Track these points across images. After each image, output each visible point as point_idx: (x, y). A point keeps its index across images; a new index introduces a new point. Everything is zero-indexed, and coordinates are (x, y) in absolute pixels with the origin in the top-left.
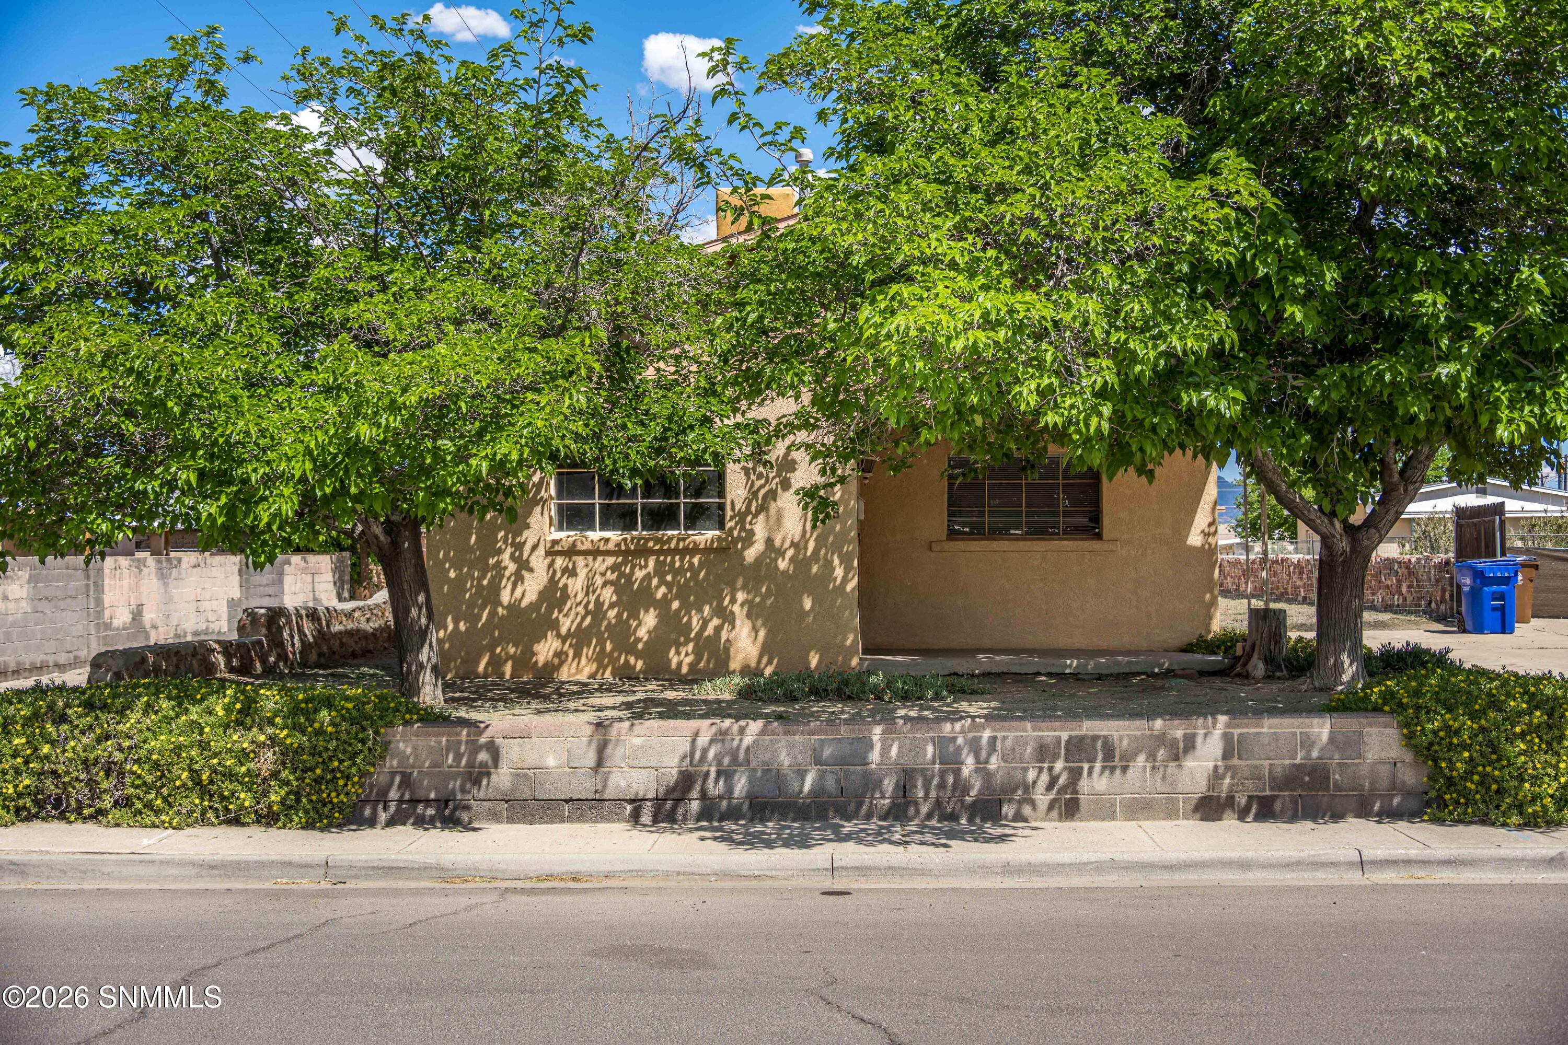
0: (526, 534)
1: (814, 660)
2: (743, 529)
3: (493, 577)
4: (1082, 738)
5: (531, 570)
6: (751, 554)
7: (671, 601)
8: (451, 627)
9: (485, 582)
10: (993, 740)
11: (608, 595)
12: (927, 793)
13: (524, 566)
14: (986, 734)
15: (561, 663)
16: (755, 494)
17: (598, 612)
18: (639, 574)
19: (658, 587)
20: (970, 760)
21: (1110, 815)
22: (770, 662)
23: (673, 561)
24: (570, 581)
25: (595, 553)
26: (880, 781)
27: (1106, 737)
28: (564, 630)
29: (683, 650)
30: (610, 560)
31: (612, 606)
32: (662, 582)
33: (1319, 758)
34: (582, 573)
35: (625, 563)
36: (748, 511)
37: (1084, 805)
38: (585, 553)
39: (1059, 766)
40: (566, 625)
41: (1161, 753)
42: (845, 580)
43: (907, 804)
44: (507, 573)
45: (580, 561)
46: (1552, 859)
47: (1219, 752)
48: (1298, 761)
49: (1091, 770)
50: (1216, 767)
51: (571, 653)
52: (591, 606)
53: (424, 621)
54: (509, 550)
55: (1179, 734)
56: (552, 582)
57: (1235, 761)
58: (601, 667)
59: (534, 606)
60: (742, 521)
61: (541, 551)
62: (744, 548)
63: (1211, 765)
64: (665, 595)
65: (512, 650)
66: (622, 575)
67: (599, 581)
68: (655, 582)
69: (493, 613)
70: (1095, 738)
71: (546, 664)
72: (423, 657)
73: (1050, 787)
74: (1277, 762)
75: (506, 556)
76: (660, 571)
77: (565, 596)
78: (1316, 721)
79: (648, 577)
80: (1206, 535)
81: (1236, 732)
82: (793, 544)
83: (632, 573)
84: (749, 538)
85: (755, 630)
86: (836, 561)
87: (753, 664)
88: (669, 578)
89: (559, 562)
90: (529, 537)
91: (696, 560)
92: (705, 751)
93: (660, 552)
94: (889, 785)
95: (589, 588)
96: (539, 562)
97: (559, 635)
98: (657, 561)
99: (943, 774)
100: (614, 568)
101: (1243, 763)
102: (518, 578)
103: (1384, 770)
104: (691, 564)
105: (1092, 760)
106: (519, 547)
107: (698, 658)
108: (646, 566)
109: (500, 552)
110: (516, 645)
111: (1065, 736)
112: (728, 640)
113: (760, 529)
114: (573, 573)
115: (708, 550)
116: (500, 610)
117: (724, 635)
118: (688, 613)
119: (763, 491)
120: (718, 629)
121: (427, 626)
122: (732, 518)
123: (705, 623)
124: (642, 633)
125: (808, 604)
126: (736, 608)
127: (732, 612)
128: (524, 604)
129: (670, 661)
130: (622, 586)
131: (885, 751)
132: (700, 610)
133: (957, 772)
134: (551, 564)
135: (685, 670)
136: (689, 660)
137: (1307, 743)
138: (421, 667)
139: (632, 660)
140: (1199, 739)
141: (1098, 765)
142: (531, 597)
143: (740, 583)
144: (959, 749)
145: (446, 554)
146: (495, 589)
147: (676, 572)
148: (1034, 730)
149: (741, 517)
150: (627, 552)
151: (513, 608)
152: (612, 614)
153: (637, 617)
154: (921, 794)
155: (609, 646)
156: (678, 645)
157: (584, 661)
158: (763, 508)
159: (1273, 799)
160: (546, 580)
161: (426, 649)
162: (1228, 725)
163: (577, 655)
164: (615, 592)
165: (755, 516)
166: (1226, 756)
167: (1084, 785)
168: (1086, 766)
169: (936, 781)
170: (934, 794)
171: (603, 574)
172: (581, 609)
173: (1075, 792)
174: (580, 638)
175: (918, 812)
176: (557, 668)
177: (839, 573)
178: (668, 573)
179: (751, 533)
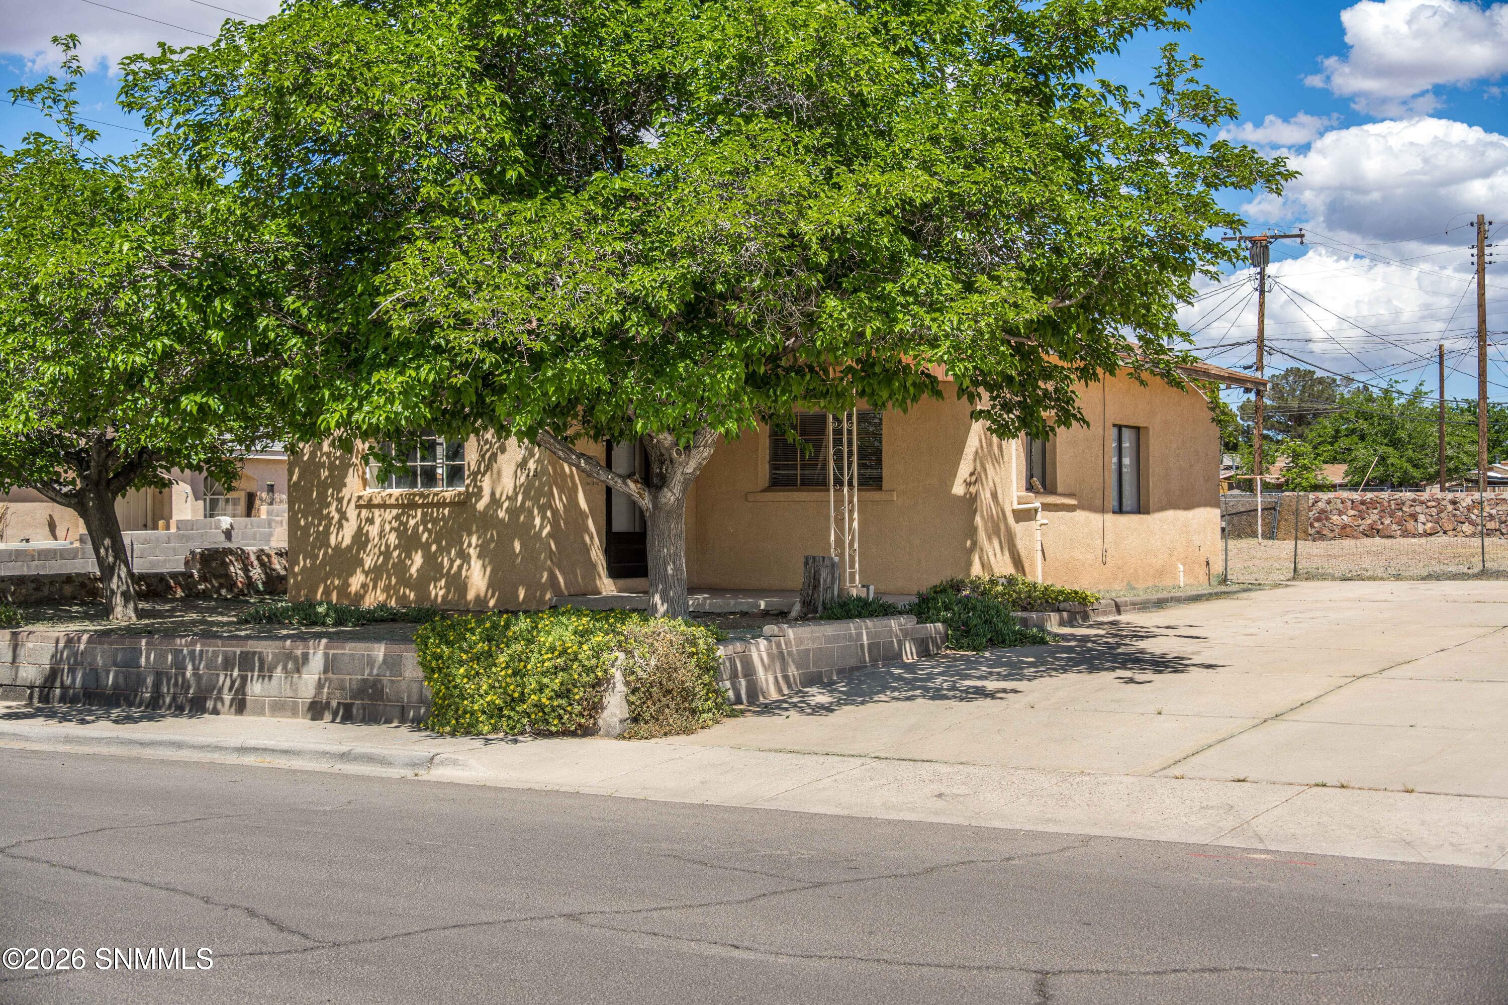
0: (345, 491)
1: (522, 593)
2: (475, 486)
3: (325, 525)
4: (247, 653)
5: (347, 520)
6: (481, 505)
7: (431, 545)
8: (302, 564)
9: (321, 528)
10: (201, 651)
11: (393, 539)
12: (169, 690)
13: (343, 516)
14: (198, 648)
15: (366, 592)
16: (483, 457)
17: (387, 554)
18: (412, 522)
19: (423, 532)
20: (190, 667)
21: (261, 713)
22: (493, 596)
23: (432, 512)
24: (371, 528)
25: (384, 506)
26: (145, 680)
27: (260, 653)
28: (366, 568)
29: (438, 585)
30: (395, 512)
31: (395, 548)
32: (426, 529)
33: (377, 675)
34: (378, 521)
35: (403, 514)
36: (479, 471)
37: (248, 704)
38: (379, 506)
39: (236, 673)
40: (368, 562)
41: (290, 666)
42: (542, 527)
43: (158, 697)
44: (334, 522)
45: (377, 512)
46: (344, 754)
47: (322, 668)
48: (365, 677)
49: (252, 677)
50: (320, 679)
51: (371, 585)
52: (383, 548)
53: (111, 559)
54: (335, 503)
55: (299, 652)
56: (360, 528)
57: (330, 675)
58: (389, 597)
59: (349, 548)
60: (475, 480)
61: (353, 504)
62: (476, 502)
63: (317, 677)
64: (427, 539)
65: (337, 582)
66: (401, 523)
67: (387, 527)
68: (421, 528)
69: (326, 553)
70: (254, 653)
71: (356, 593)
72: (114, 586)
73: (230, 689)
74: (354, 677)
75: (333, 508)
76: (424, 522)
77: (368, 540)
78: (376, 645)
79: (416, 526)
80: (968, 484)
81: (331, 652)
82: (508, 498)
83: (407, 522)
84: (479, 495)
85: (484, 567)
86: (536, 512)
87: (482, 594)
88: (430, 526)
89: (364, 513)
90: (346, 493)
91: (446, 511)
92: (62, 653)
93: (423, 506)
94: (149, 681)
95: (382, 534)
96: (352, 513)
97: (363, 571)
98: (423, 512)
99: (176, 675)
100: (397, 518)
101: (335, 676)
102: (340, 526)
103: (415, 687)
104: (444, 514)
105: (253, 671)
106: (340, 500)
107: (448, 592)
108: (416, 516)
109: (328, 505)
110: (339, 578)
111: (238, 651)
112: (466, 577)
113: (486, 484)
114: (371, 521)
115: (452, 504)
116: (330, 551)
117: (464, 573)
118: (442, 554)
119: (488, 454)
120: (460, 567)
121: (114, 563)
122: (469, 477)
123: (452, 562)
124: (413, 570)
125: (517, 546)
126: (472, 551)
127: (469, 554)
128: (344, 545)
129: (430, 593)
130: (402, 531)
131: (148, 658)
132: (449, 553)
133: (184, 675)
134: (359, 515)
135: (439, 599)
136: (441, 593)
137: (371, 662)
138: (113, 592)
139: (407, 592)
140: (311, 656)
141: (256, 674)
142: (347, 541)
143: (474, 528)
144: (184, 658)
145: (299, 507)
146: (327, 532)
147: (435, 521)
148: (223, 646)
149: (475, 474)
150: (402, 506)
151: (337, 548)
152: (396, 554)
153: (410, 558)
154: (165, 690)
155: (394, 581)
156: (436, 580)
157: (379, 591)
158: (489, 467)
159: (352, 705)
160: (355, 528)
161: (115, 579)
162: (326, 647)
163: (375, 587)
164: (397, 537)
165: (483, 475)
166: (326, 671)
167: (249, 689)
168: (250, 674)
169: (173, 681)
170: (172, 691)
171: (390, 523)
172: (377, 550)
173: (244, 694)
174: (376, 572)
175: (164, 702)
176: (362, 597)
177: (537, 521)
178: (429, 522)
179: (480, 489)
